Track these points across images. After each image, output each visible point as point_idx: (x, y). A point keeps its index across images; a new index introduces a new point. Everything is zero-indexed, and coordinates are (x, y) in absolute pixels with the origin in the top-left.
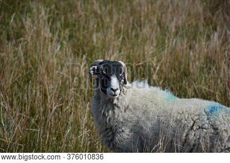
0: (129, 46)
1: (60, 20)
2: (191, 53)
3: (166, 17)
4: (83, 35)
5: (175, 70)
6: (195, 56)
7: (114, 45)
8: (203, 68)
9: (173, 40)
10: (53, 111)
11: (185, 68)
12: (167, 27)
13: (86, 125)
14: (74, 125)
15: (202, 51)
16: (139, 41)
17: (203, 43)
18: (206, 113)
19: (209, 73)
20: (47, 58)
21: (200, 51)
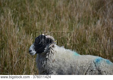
0: (55, 28)
1: (19, 16)
2: (87, 31)
3: (73, 13)
4: (31, 23)
5: (78, 40)
6: (89, 33)
7: (47, 28)
8: (93, 39)
9: (77, 25)
10: (16, 63)
11: (83, 39)
12: (74, 18)
13: (33, 70)
14: (27, 70)
15: (92, 30)
16: (60, 25)
17: (93, 26)
18: (94, 63)
19: (96, 41)
20: (12, 36)
21: (91, 30)
